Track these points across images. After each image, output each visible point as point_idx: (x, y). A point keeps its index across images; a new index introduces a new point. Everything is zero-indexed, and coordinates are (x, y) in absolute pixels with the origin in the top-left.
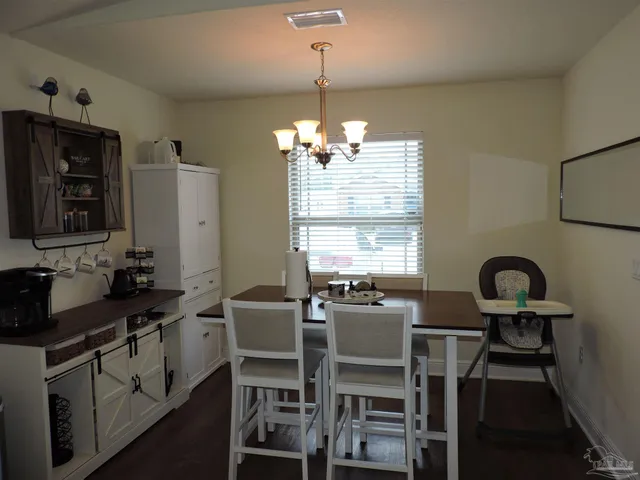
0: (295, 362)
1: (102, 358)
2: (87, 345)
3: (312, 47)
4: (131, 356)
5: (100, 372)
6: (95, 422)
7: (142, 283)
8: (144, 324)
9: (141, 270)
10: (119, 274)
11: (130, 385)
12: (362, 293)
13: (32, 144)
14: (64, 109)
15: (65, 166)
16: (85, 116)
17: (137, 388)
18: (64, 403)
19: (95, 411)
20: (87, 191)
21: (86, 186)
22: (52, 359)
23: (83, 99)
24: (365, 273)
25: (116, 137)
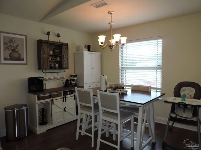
0: (91, 107)
1: (54, 101)
2: (50, 97)
3: (108, 13)
4: (64, 102)
5: (53, 104)
6: (52, 117)
7: (73, 83)
8: (70, 94)
9: (73, 80)
10: (67, 81)
11: (63, 109)
12: (120, 90)
13: (41, 47)
14: (52, 38)
15: (51, 53)
16: (59, 40)
17: (65, 110)
18: (46, 111)
19: (52, 114)
20: (58, 59)
21: (58, 57)
22: (39, 99)
23: (58, 36)
24: (131, 85)
25: (67, 45)
